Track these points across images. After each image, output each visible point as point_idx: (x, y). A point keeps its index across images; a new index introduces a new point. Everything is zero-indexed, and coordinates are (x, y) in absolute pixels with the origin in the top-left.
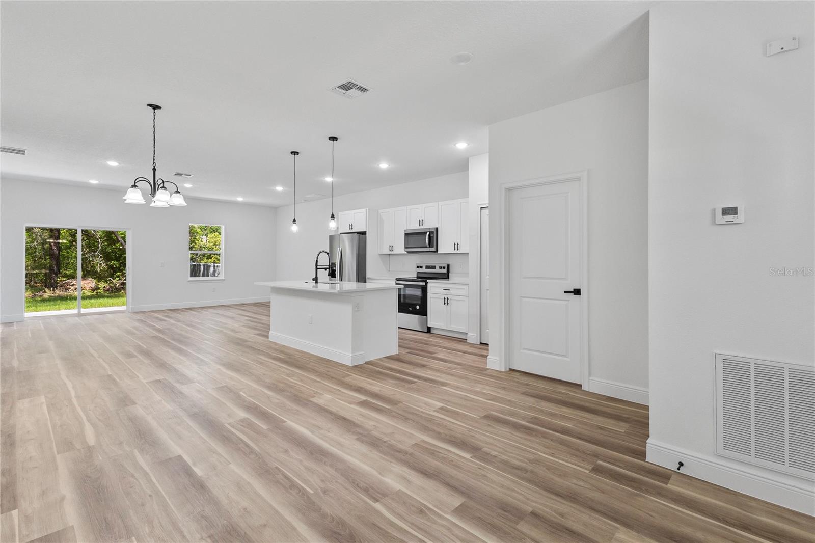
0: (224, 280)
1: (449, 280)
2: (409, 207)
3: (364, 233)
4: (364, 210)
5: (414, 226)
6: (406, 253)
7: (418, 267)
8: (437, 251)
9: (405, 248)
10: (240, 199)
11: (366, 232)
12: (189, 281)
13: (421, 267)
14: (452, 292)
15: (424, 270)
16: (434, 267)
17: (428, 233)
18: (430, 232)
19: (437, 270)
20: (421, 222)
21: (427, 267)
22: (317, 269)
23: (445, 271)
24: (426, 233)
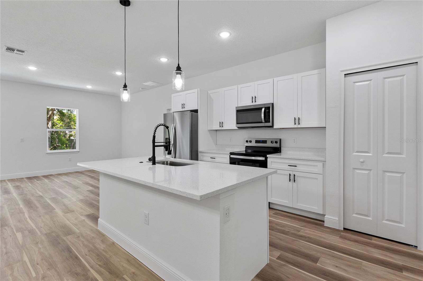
0: (79, 152)
1: (281, 155)
2: (240, 86)
3: (196, 111)
4: (196, 90)
5: (247, 103)
6: (237, 128)
7: (247, 141)
8: (272, 126)
9: (237, 123)
10: (89, 87)
11: (198, 110)
12: (47, 153)
13: (251, 142)
14: (299, 168)
15: (253, 144)
16: (265, 142)
17: (263, 110)
18: (265, 107)
19: (269, 144)
20: (254, 99)
21: (257, 142)
22: (154, 146)
23: (277, 145)
24: (261, 109)
